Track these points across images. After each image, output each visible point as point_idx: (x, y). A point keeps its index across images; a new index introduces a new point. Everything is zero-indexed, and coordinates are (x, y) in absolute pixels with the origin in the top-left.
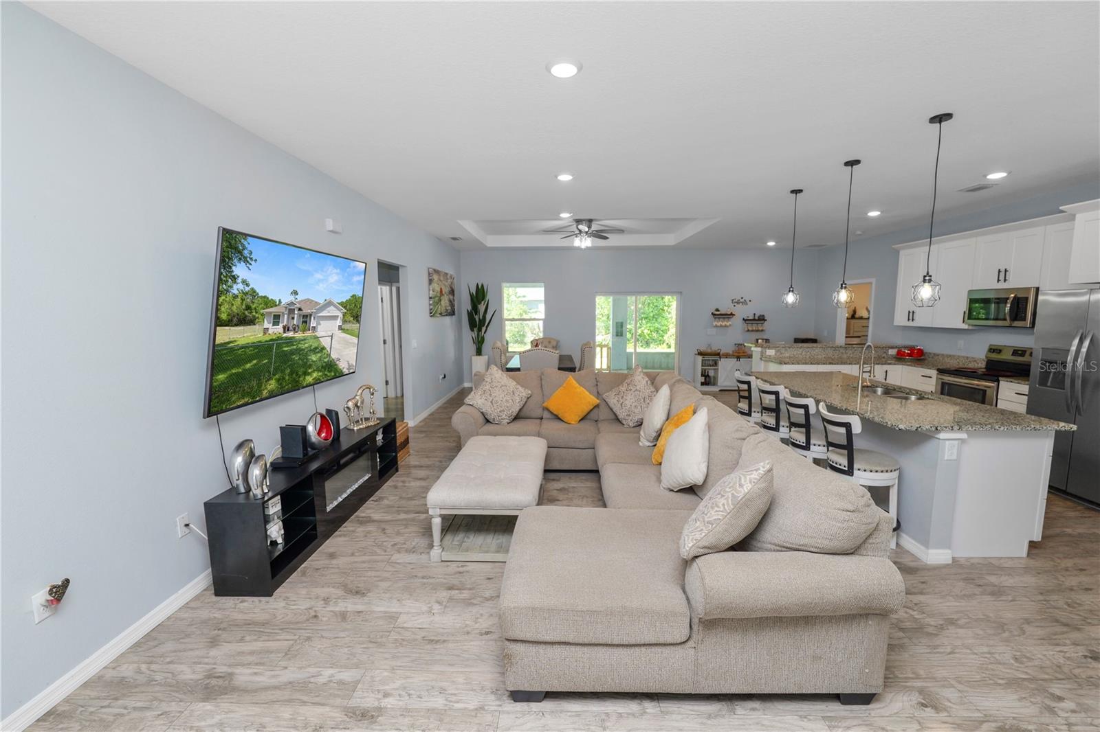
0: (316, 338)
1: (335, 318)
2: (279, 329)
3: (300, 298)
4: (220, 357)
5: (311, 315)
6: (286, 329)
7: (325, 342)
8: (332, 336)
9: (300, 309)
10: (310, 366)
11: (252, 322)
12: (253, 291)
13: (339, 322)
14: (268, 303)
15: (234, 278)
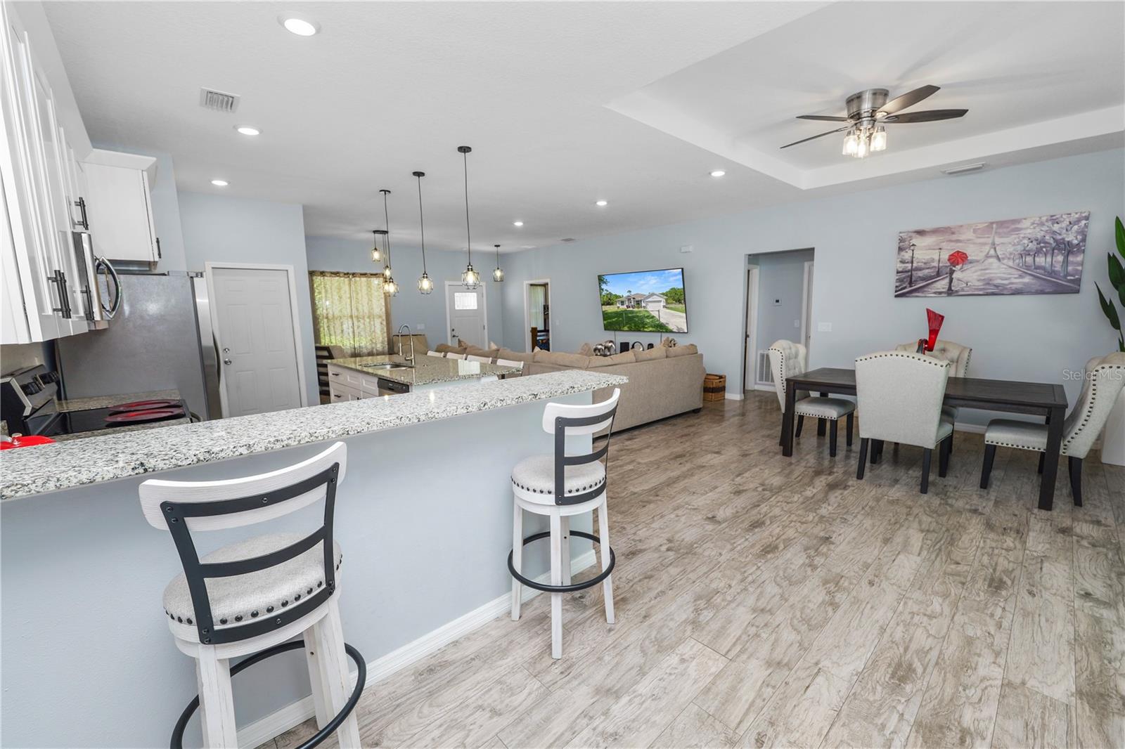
0: (646, 311)
1: (661, 301)
2: (625, 307)
3: (632, 293)
4: (606, 316)
5: (641, 301)
6: (628, 307)
7: (655, 314)
8: (659, 311)
9: (634, 298)
10: (646, 324)
11: (612, 304)
12: (610, 294)
13: (663, 304)
14: (617, 297)
15: (602, 290)
